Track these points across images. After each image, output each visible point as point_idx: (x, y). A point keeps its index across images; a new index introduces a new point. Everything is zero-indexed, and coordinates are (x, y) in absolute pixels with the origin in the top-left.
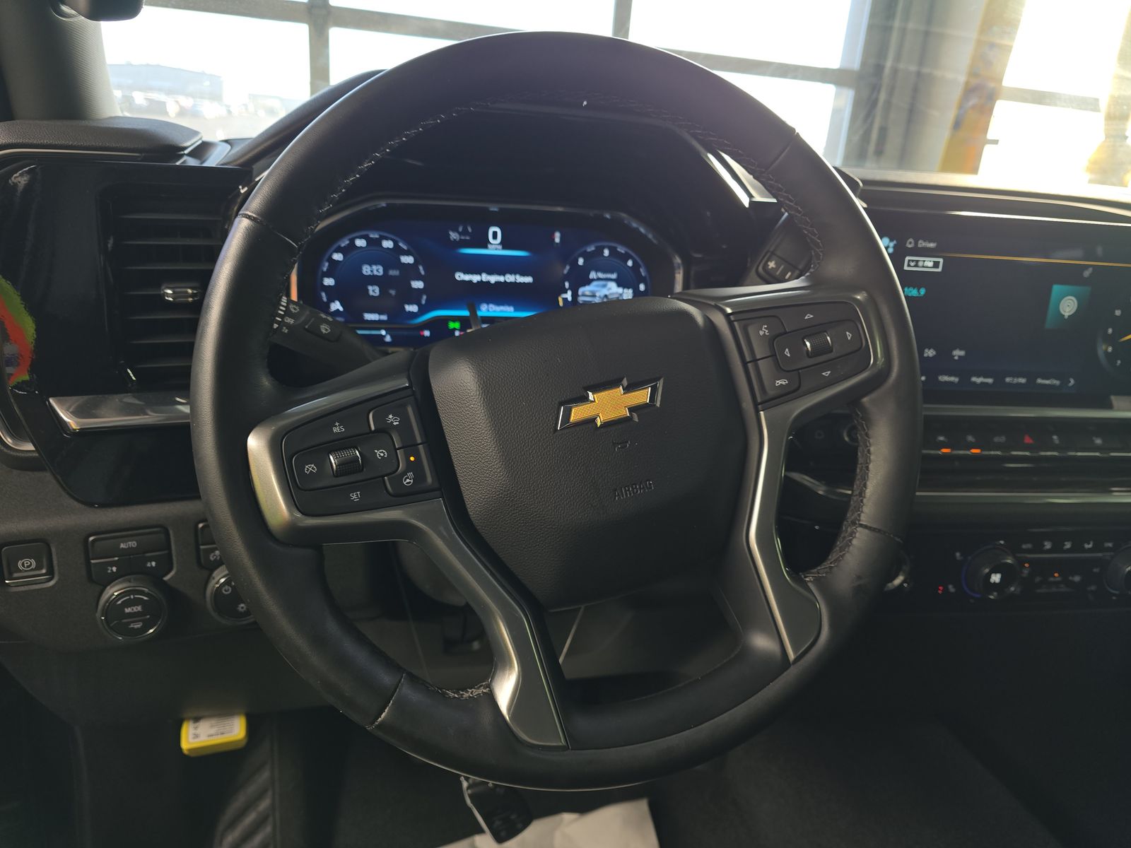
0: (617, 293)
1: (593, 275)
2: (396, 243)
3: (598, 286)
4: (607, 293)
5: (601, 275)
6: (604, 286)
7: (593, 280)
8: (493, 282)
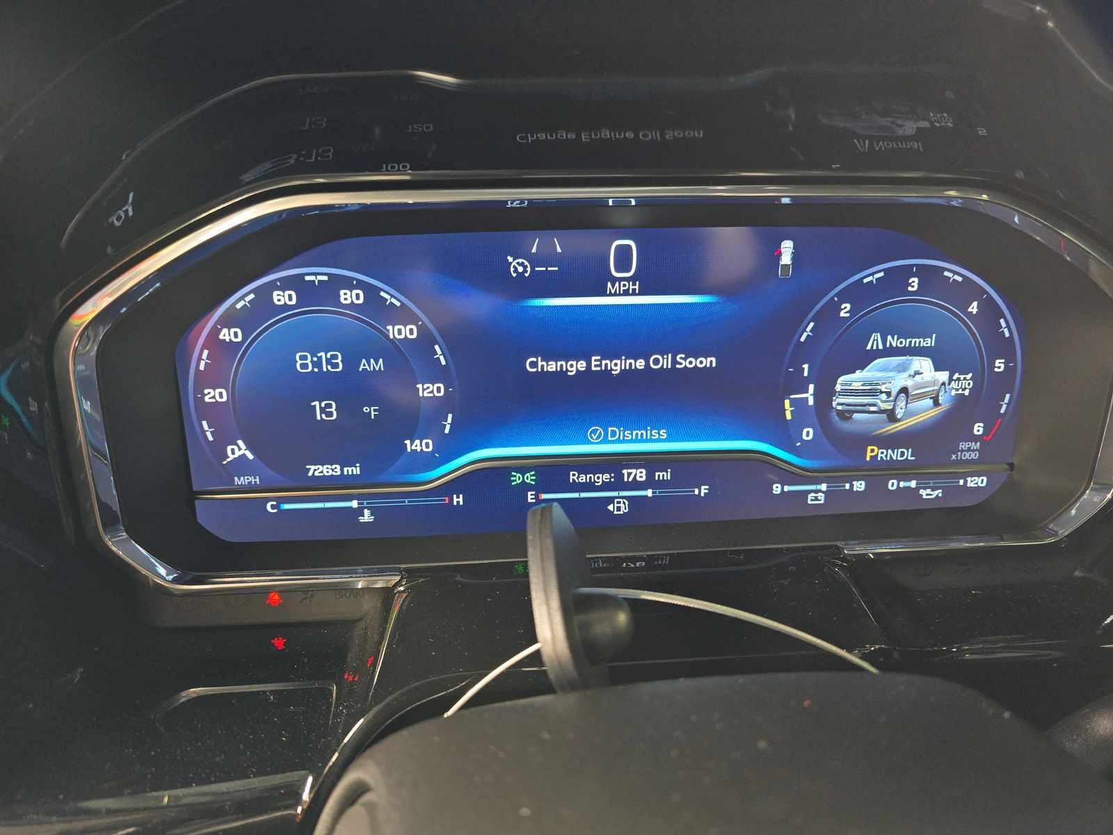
0: (934, 383)
1: (875, 342)
2: (370, 292)
3: (884, 369)
4: (909, 383)
5: (893, 341)
6: (902, 368)
7: (877, 354)
8: (617, 371)
